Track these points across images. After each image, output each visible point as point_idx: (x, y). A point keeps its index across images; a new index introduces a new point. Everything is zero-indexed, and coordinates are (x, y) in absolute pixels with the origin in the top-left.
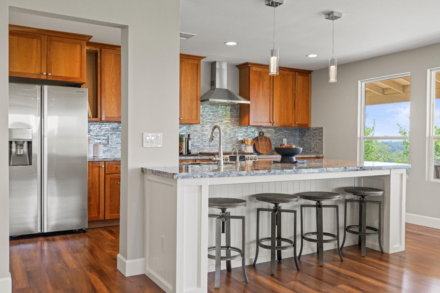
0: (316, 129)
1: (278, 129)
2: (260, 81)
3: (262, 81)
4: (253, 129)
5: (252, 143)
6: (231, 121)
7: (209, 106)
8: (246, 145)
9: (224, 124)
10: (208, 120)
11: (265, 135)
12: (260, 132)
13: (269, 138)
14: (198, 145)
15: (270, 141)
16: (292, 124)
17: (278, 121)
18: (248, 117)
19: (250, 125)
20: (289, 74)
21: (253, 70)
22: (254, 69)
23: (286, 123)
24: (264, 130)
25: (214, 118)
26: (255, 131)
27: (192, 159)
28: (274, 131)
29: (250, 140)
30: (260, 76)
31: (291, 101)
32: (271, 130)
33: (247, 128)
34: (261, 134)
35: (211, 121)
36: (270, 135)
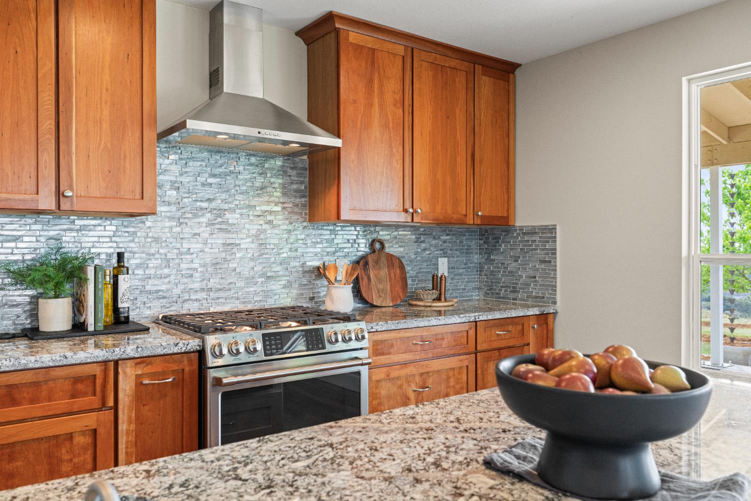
0: (532, 231)
1: (422, 232)
2: (371, 81)
3: (380, 80)
4: (352, 233)
5: (349, 274)
6: (284, 208)
7: (206, 154)
8: (330, 282)
9: (259, 216)
10: (202, 201)
11: (388, 250)
12: (373, 241)
13: (399, 259)
14: (164, 287)
15: (402, 267)
16: (466, 215)
17: (428, 206)
18: (336, 193)
19: (342, 218)
20: (458, 67)
21: (351, 40)
22: (354, 36)
23: (449, 212)
24: (383, 234)
25: (224, 196)
26: (359, 237)
27: (100, 359)
28: (414, 237)
29: (343, 265)
30: (373, 64)
31: (462, 147)
32: (406, 235)
33: (334, 230)
34: (377, 246)
35: (214, 205)
36: (402, 249)
